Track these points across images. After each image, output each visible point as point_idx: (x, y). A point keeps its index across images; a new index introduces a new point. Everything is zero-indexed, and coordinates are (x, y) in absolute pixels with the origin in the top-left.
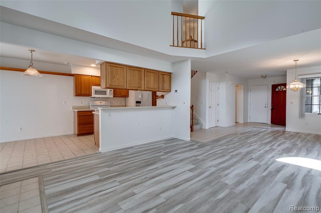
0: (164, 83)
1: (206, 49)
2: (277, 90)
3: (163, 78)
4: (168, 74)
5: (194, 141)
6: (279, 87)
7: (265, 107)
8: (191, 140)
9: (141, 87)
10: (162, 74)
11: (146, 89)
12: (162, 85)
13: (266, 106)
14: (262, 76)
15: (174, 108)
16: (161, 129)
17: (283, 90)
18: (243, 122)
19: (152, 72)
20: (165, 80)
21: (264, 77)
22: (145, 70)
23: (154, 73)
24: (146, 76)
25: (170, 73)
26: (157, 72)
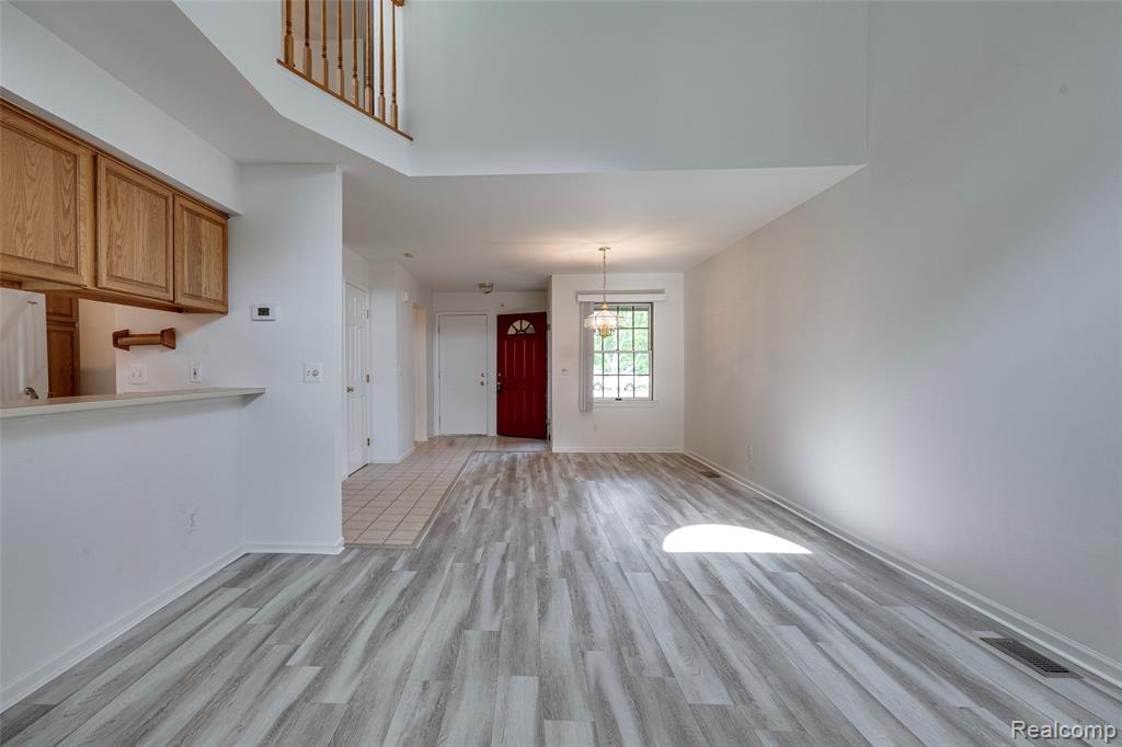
0: (200, 262)
1: (411, 139)
2: (511, 331)
3: (196, 237)
4: (214, 216)
5: (366, 551)
6: (517, 324)
7: (482, 384)
8: (349, 547)
9: (75, 270)
10: (190, 211)
11: (104, 282)
12: (191, 271)
13: (484, 380)
14: (482, 286)
15: (247, 398)
16: (192, 525)
17: (528, 332)
18: (426, 439)
19: (137, 184)
20: (204, 249)
21: (486, 288)
22: (95, 159)
23: (150, 190)
24: (102, 198)
25: (225, 215)
26: (166, 193)
